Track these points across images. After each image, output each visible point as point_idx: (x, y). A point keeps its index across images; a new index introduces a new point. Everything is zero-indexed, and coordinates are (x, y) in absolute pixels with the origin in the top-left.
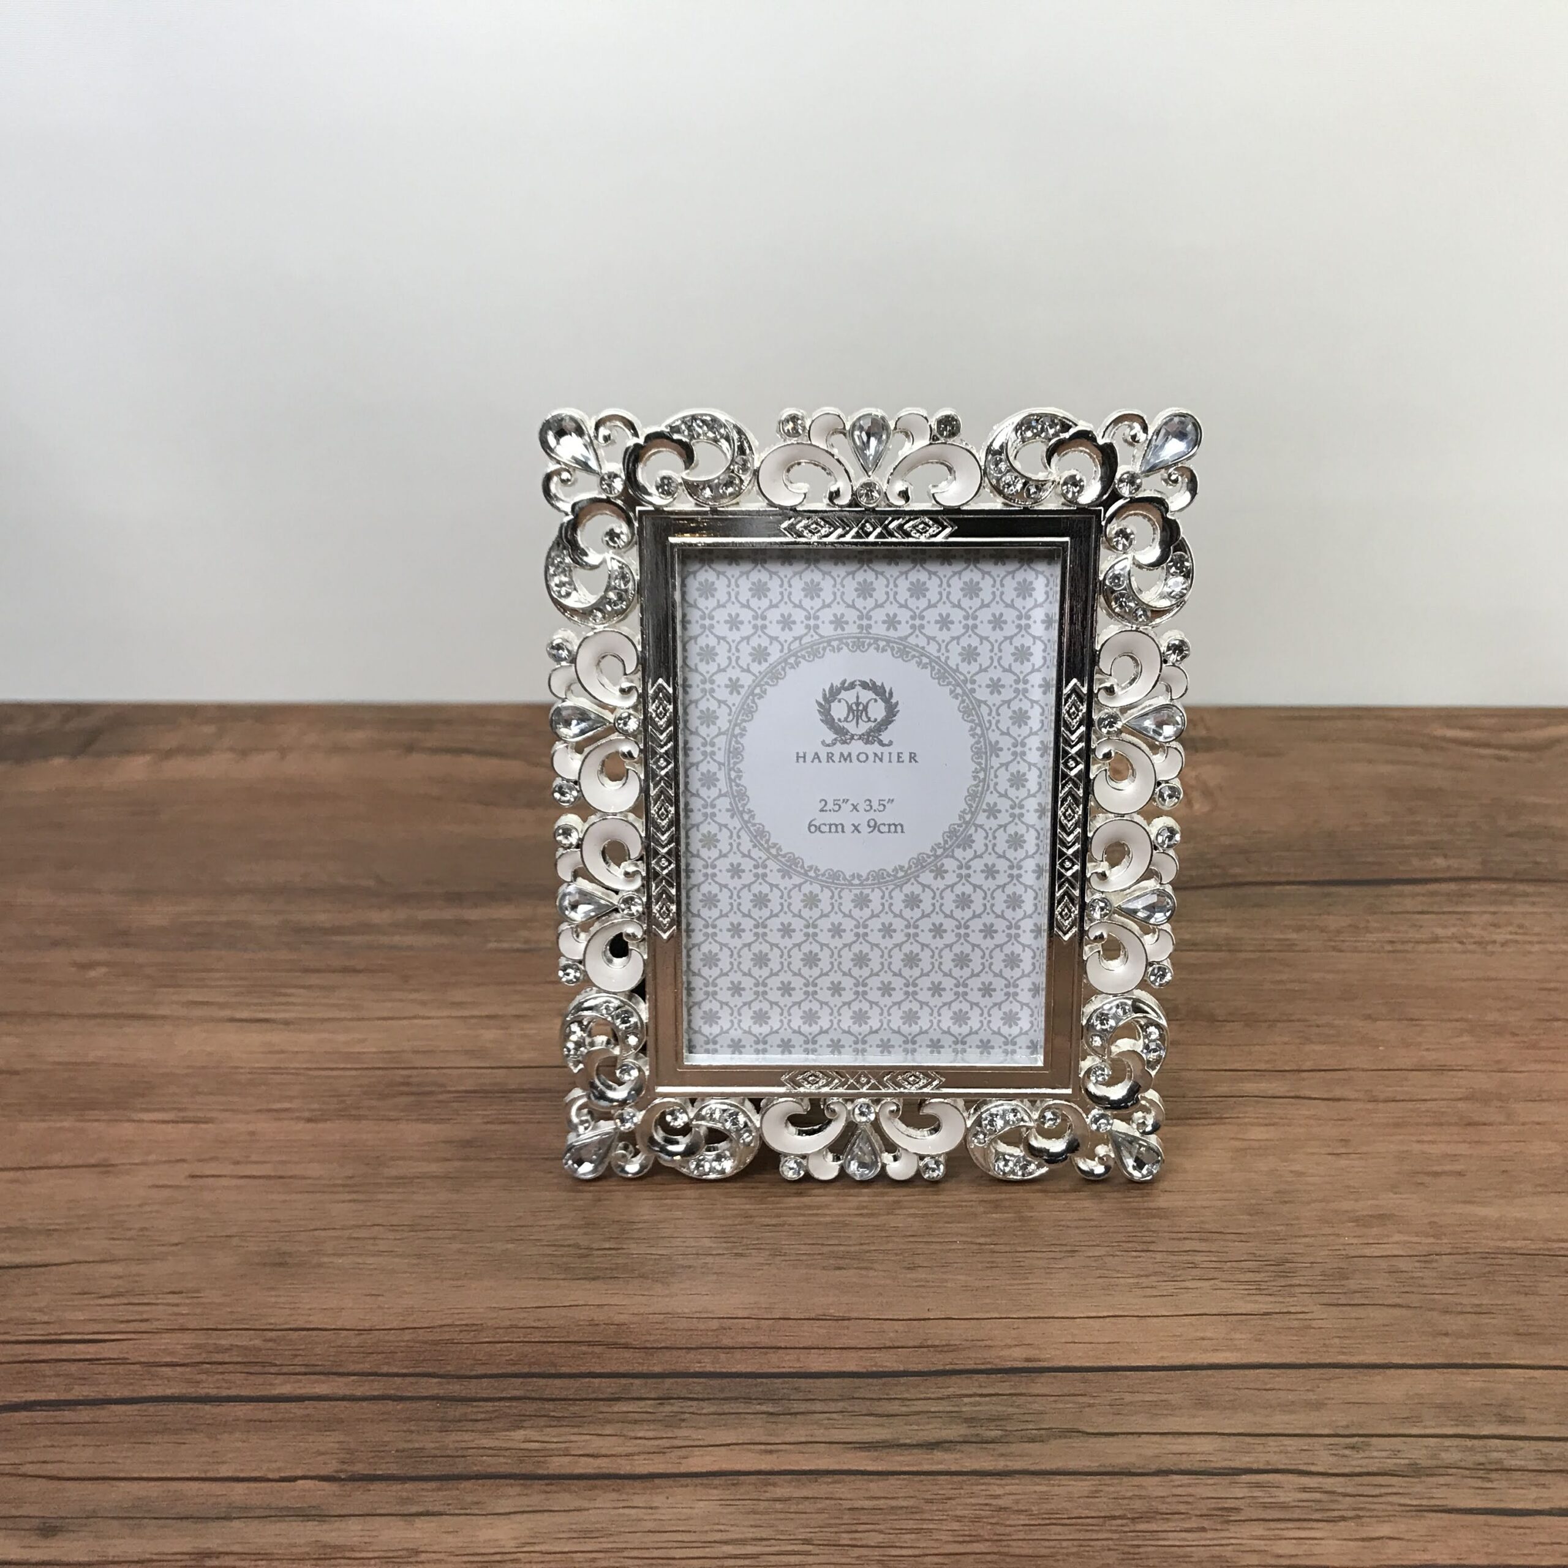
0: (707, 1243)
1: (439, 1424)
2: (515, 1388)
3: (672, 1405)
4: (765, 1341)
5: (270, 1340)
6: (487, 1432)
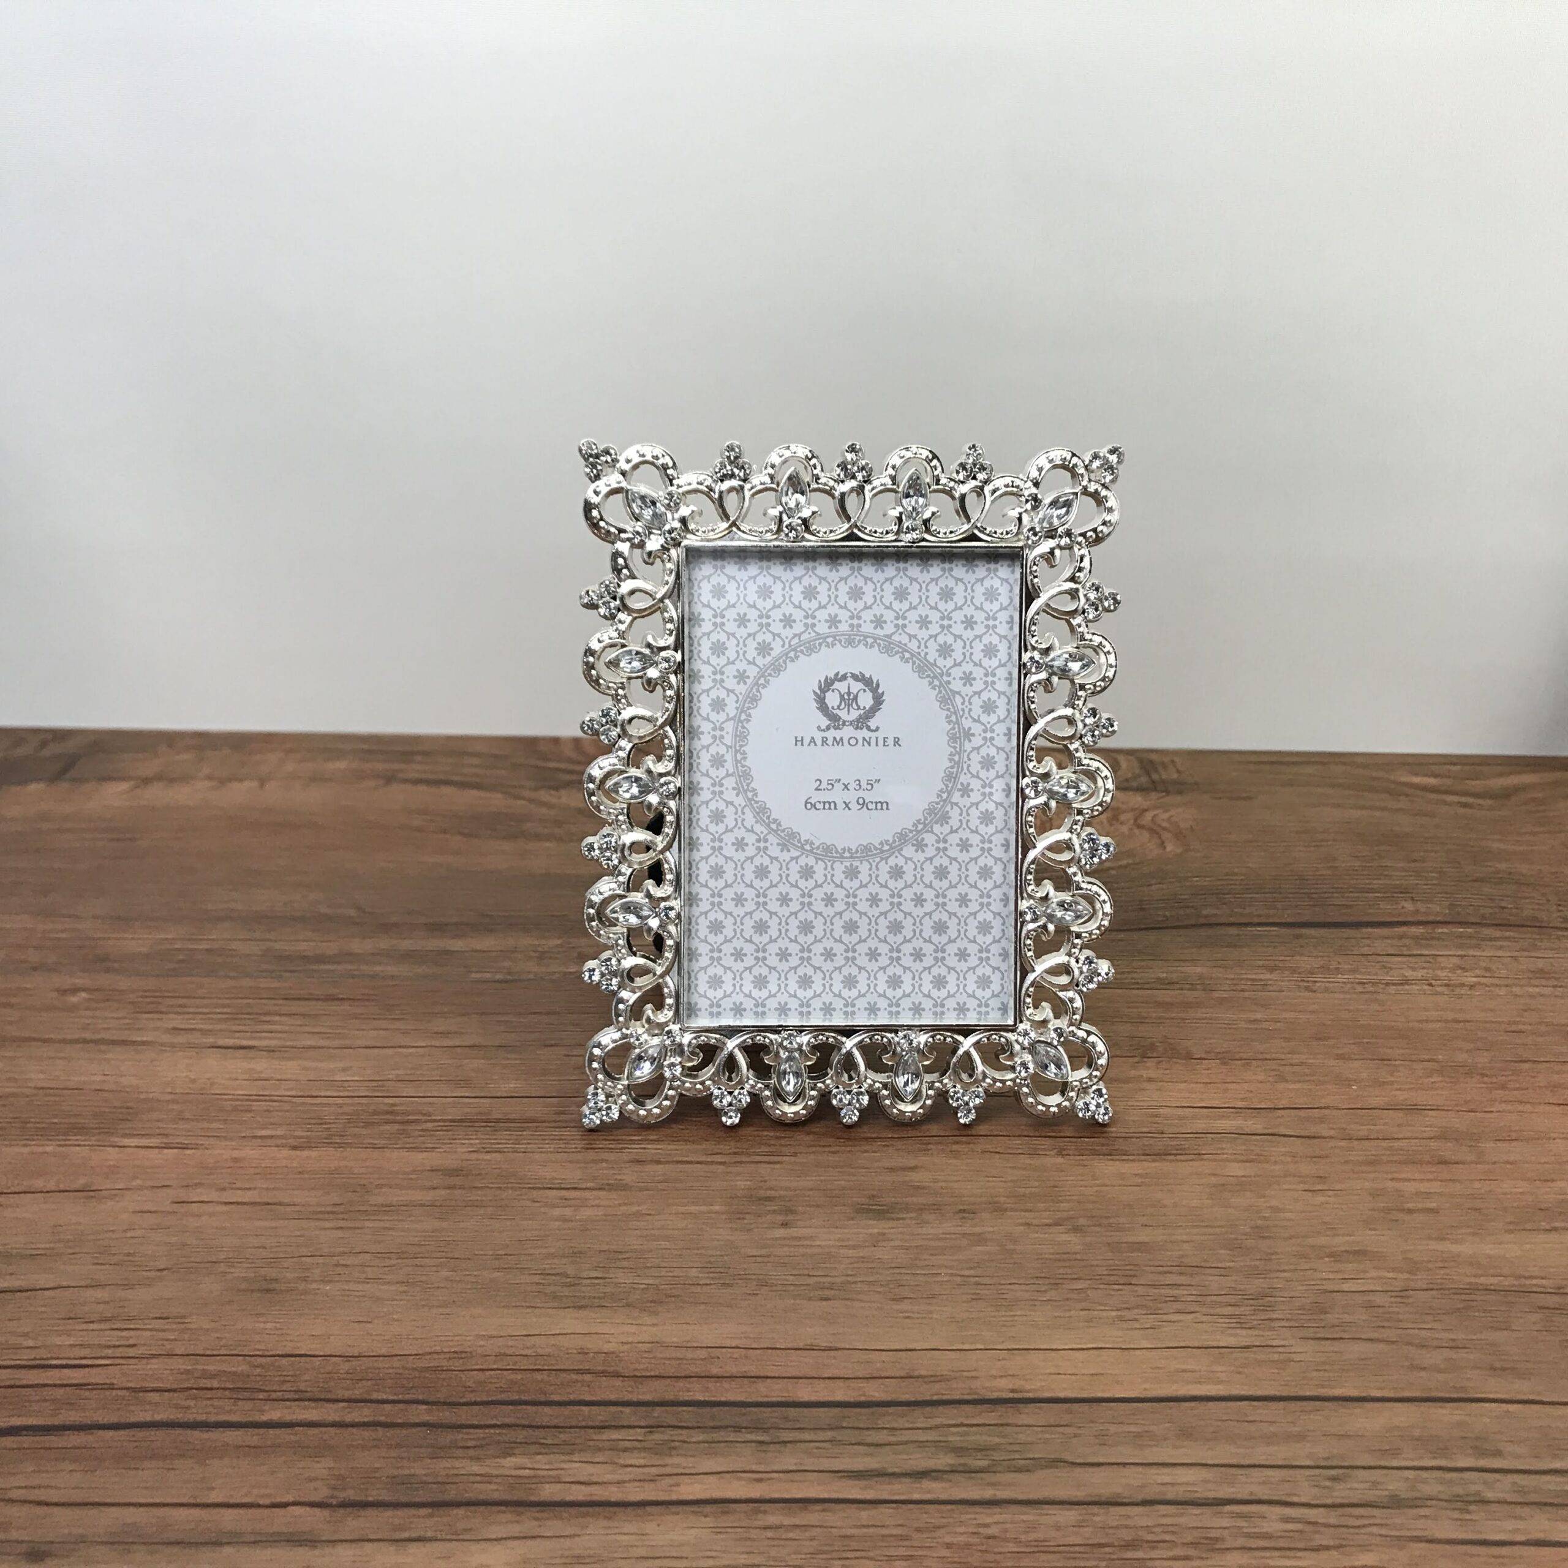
0: (694, 1272)
1: (429, 1450)
2: (506, 1415)
3: (662, 1433)
4: (753, 1370)
5: (260, 1366)
6: (478, 1459)
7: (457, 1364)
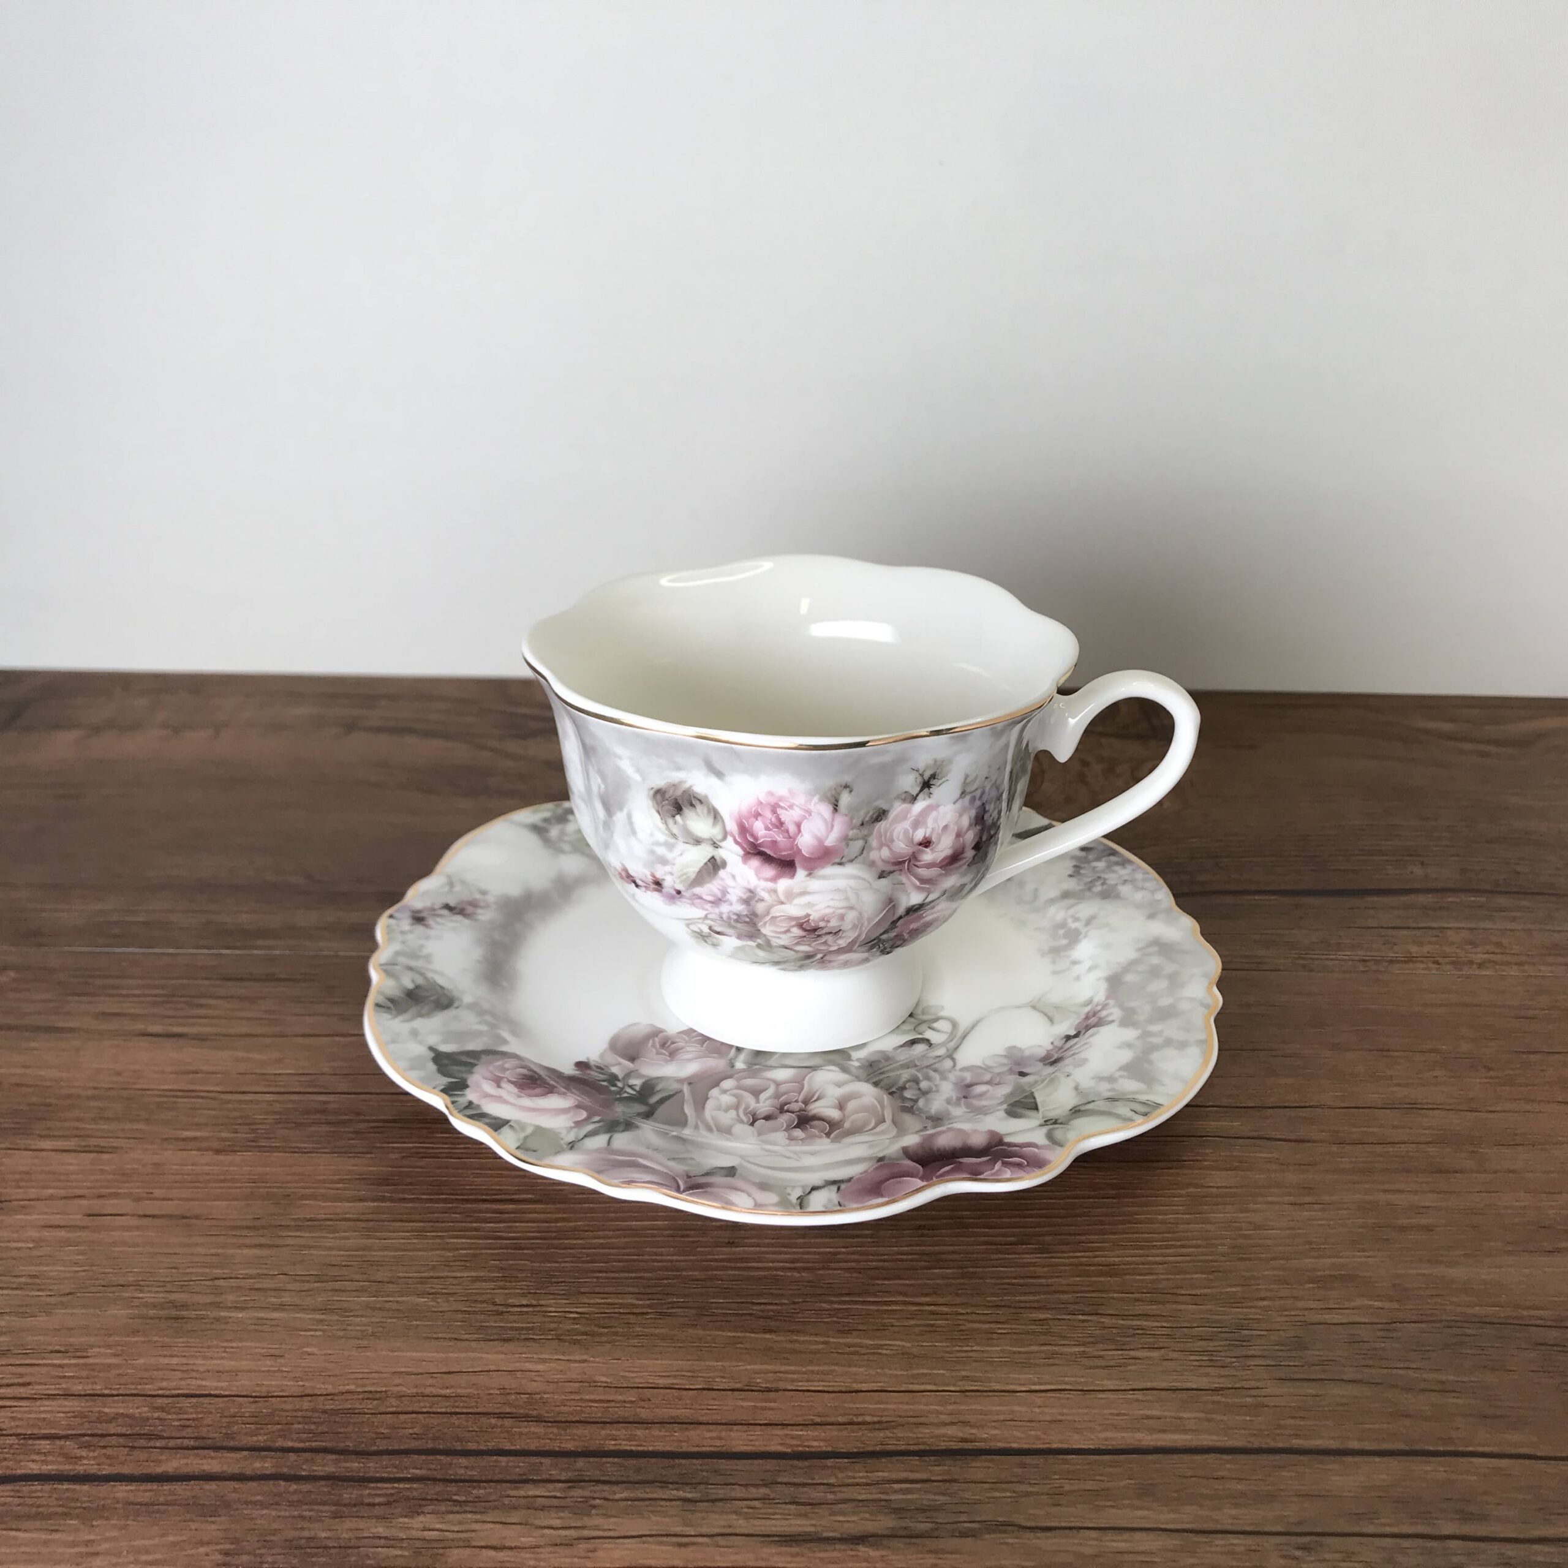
1: (333, 1508)
2: (417, 1467)
4: (686, 1414)
5: (162, 1409)
6: (383, 1518)
7: (370, 1405)
